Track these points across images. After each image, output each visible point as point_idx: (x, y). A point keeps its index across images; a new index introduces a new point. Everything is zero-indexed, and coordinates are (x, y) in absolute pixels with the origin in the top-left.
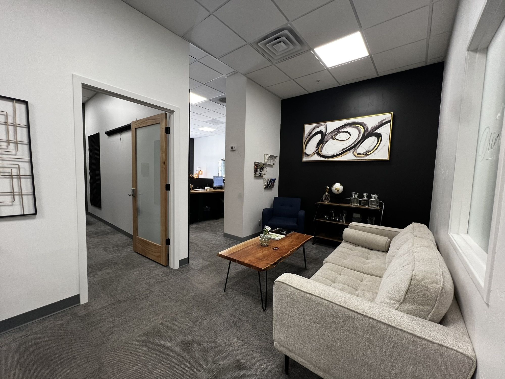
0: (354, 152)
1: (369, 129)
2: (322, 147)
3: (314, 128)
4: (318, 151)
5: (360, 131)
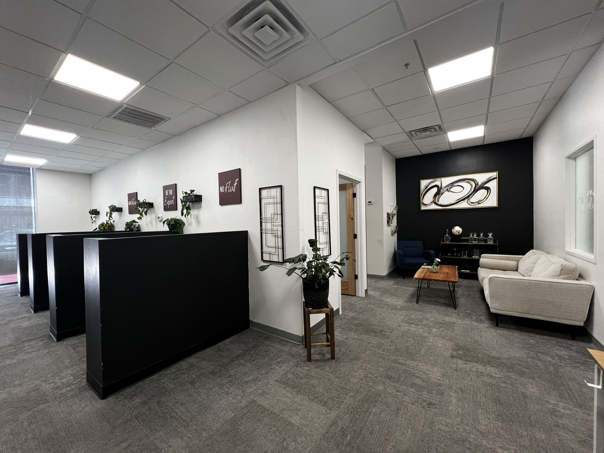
0: (468, 201)
1: (480, 184)
2: (439, 198)
3: (430, 183)
4: (435, 202)
5: (471, 185)
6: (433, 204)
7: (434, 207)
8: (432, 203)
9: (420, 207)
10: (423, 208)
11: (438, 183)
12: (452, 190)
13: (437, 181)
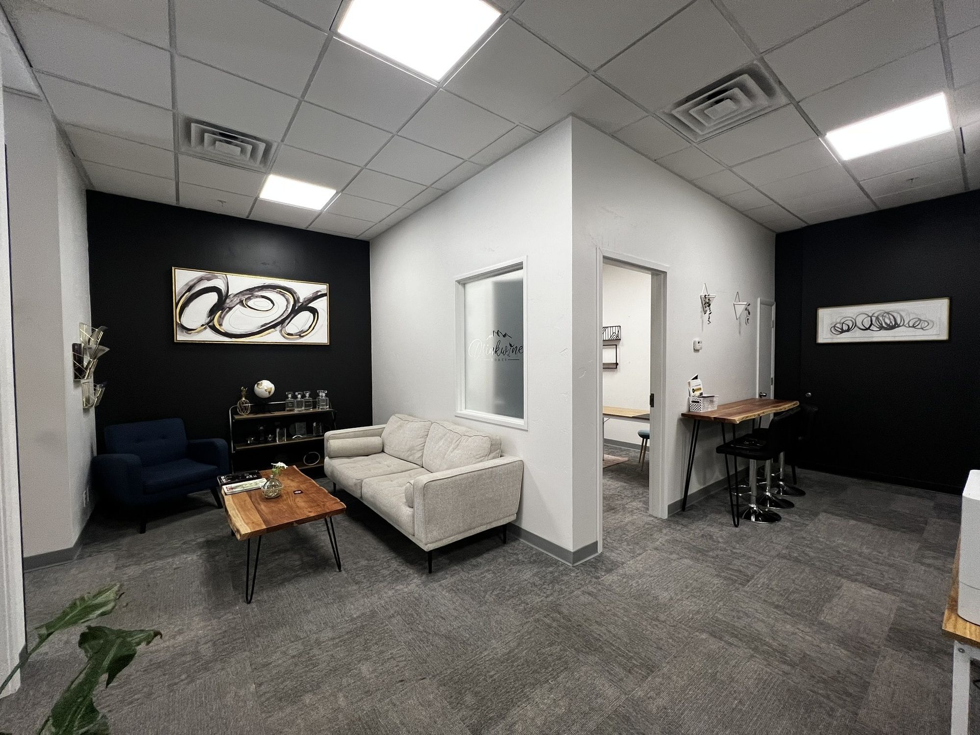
0: (281, 331)
1: (301, 301)
2: (221, 318)
3: (201, 280)
4: (214, 325)
5: (287, 300)
6: (208, 330)
7: (209, 336)
8: (205, 328)
9: (172, 335)
10: (181, 337)
11: (218, 282)
12: (250, 303)
13: (216, 277)
